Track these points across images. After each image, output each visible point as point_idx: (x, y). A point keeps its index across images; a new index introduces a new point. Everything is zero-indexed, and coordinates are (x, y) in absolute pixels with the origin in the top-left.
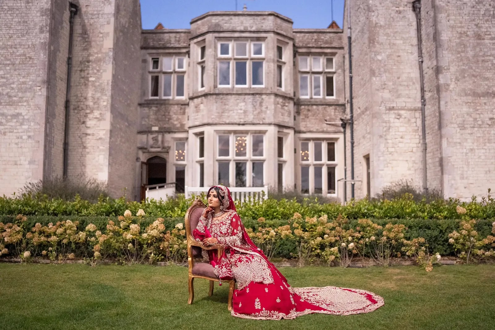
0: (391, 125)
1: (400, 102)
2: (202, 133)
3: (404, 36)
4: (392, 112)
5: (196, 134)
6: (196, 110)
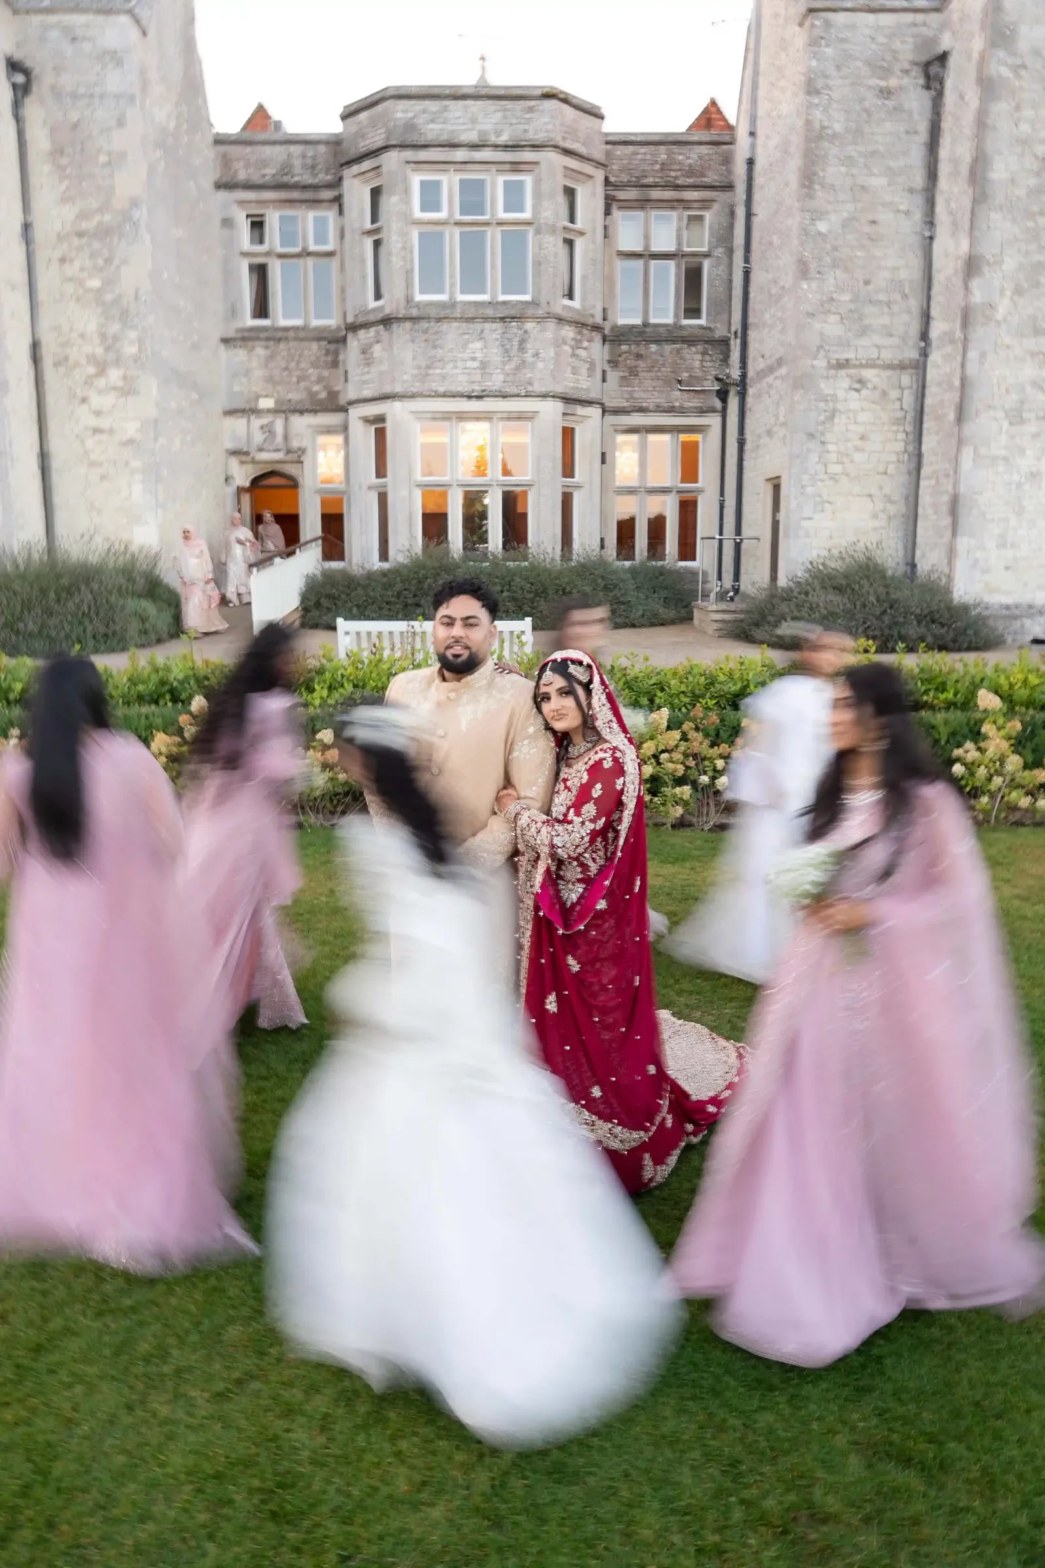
0: (839, 406)
1: (864, 348)
2: (381, 419)
3: (892, 164)
4: (843, 372)
5: (368, 421)
6: (366, 359)
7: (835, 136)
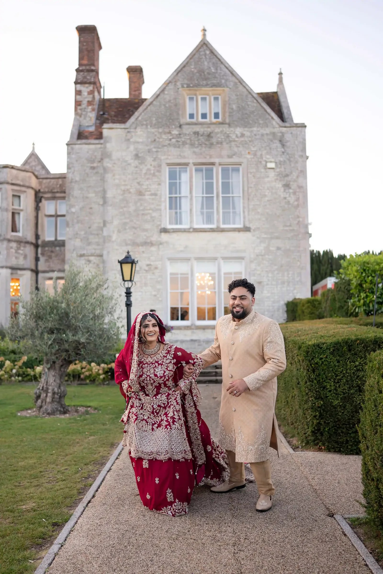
1: (90, 250)
7: (76, 181)
